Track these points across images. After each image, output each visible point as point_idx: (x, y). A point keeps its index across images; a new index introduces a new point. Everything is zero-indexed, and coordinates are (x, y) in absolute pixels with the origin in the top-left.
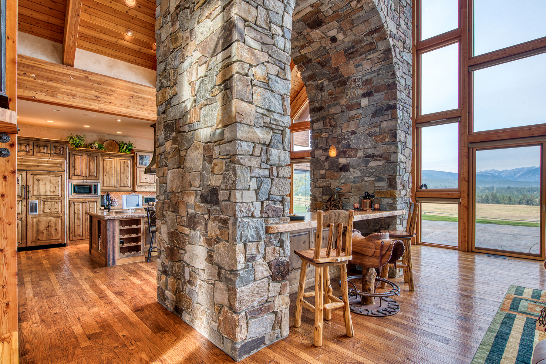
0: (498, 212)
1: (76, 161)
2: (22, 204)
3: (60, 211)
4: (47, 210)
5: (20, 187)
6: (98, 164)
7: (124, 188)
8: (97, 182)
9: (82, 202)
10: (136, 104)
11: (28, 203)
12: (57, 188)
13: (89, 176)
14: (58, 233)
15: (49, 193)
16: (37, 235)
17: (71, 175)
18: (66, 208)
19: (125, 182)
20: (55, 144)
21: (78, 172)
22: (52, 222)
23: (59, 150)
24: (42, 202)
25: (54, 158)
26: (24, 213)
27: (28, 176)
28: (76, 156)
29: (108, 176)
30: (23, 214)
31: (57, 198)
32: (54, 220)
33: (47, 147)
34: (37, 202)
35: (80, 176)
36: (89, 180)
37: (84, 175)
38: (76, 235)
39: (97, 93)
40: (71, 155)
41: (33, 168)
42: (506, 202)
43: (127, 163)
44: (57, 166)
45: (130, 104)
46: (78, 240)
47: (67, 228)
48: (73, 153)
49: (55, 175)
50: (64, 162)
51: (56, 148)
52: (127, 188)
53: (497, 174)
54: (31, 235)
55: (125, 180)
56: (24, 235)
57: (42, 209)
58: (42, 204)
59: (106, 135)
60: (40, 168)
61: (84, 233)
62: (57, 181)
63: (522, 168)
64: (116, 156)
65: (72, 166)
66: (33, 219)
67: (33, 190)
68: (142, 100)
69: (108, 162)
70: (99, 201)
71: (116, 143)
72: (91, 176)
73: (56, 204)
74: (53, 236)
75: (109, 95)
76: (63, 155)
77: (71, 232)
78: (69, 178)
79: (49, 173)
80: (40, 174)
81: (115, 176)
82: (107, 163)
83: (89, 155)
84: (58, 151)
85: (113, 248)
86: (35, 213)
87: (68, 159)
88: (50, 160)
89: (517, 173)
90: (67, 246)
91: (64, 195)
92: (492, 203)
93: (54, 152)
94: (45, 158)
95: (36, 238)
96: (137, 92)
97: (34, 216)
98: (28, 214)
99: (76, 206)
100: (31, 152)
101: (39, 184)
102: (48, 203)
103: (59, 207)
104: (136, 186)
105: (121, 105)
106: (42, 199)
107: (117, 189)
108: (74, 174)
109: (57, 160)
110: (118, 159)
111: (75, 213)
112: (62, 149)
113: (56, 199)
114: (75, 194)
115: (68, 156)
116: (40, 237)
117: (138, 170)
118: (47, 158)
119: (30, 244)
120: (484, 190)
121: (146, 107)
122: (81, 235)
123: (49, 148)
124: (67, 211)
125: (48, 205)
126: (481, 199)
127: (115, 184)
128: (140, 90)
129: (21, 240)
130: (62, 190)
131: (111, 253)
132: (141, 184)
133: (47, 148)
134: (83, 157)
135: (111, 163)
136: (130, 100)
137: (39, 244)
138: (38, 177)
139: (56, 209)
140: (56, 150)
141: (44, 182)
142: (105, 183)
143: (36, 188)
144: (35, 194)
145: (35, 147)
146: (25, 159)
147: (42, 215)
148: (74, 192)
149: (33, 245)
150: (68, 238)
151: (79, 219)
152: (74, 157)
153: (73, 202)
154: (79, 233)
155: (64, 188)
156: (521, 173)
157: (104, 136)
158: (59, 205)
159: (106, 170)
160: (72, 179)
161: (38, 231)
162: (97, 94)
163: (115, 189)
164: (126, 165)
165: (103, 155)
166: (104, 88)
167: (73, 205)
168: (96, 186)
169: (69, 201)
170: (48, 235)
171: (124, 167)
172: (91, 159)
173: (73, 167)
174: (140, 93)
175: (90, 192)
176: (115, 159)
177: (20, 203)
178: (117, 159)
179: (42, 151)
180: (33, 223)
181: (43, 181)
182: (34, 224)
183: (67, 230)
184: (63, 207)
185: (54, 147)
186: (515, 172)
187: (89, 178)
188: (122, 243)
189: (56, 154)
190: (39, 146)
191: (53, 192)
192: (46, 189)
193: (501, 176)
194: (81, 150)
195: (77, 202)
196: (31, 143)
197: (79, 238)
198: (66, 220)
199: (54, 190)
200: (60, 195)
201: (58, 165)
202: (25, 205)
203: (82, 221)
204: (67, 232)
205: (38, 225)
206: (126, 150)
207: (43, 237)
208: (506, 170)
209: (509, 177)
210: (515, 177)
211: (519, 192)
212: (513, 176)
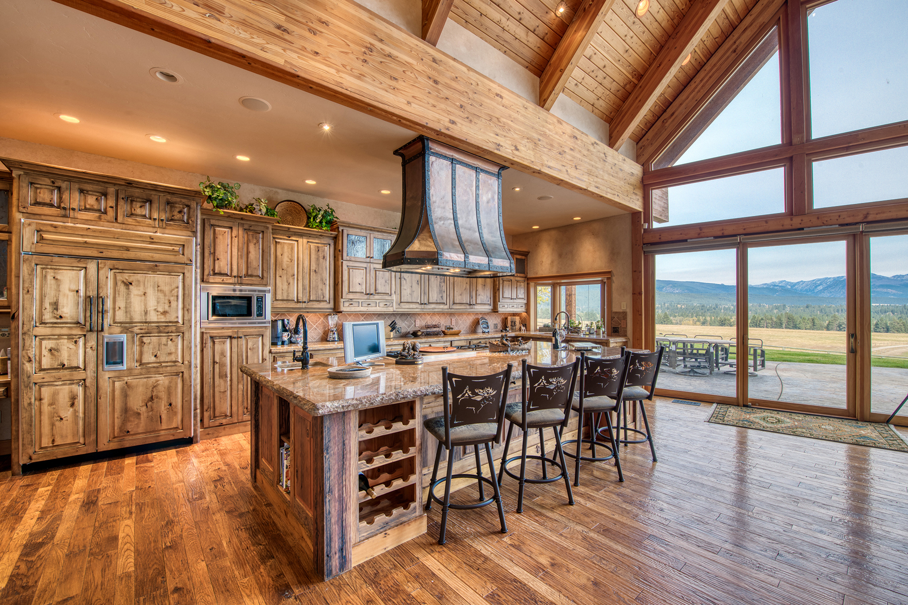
0: (799, 341)
1: (218, 241)
2: (85, 344)
3: (180, 360)
4: (148, 358)
5: (81, 300)
6: (266, 250)
7: (316, 305)
8: (264, 291)
9: (231, 337)
10: (379, 71)
11: (100, 342)
12: (174, 304)
13: (247, 275)
14: (175, 413)
15: (153, 317)
16: (125, 421)
17: (206, 272)
18: (195, 353)
19: (320, 292)
20: (169, 197)
21: (223, 265)
22: (160, 388)
23: (180, 212)
24: (137, 339)
25: (167, 231)
26: (91, 367)
27: (101, 272)
28: (217, 229)
29: (284, 278)
30: (88, 369)
31: (174, 329)
32: (167, 382)
33: (151, 202)
34: (124, 337)
35: (227, 275)
36: (247, 284)
37: (235, 273)
38: (217, 414)
39: (283, 18)
40: (206, 225)
41: (115, 254)
42: (808, 326)
43: (324, 251)
44: (173, 251)
45: (365, 69)
46: (221, 425)
47: (195, 399)
48: (213, 222)
49: (170, 273)
50: (190, 242)
51: (171, 207)
52: (323, 305)
53: (789, 287)
54: (109, 421)
55: (320, 287)
56: (90, 424)
57: (137, 357)
58: (137, 343)
59: (280, 191)
60: (131, 255)
61: (235, 409)
62: (173, 286)
63: (826, 278)
64: (301, 235)
65: (208, 252)
66: (114, 382)
67: (114, 309)
68: (393, 65)
69: (286, 247)
70: (268, 334)
71: (300, 208)
72: (251, 276)
73: (170, 342)
74: (164, 421)
75: (314, 32)
76: (188, 225)
77: (205, 407)
78: (203, 280)
79: (155, 266)
80: (133, 270)
81: (300, 278)
82: (283, 248)
83: (246, 227)
84: (176, 213)
85: (342, 510)
86: (119, 367)
87: (199, 234)
88: (158, 234)
89: (819, 285)
90: (197, 442)
91: (190, 320)
92: (786, 328)
93: (168, 215)
94: (146, 229)
95: (120, 428)
96: (381, 41)
97: (116, 374)
98: (100, 368)
99: (217, 347)
100: (111, 213)
101: (128, 294)
102: (152, 341)
103: (177, 349)
104: (342, 300)
105: (344, 66)
106: (136, 330)
107: (304, 305)
108: (214, 270)
109: (174, 235)
110: (305, 240)
111: (214, 362)
112: (186, 210)
113: (170, 329)
114: (215, 318)
115: (199, 227)
116: (130, 427)
117: (345, 267)
118: (151, 229)
119: (105, 445)
120: (772, 310)
121: (400, 85)
122: (228, 414)
123: (155, 206)
124: (196, 359)
125: (151, 346)
126: (770, 321)
127: (300, 295)
128: (390, 37)
129: (84, 436)
130: (186, 309)
131: (335, 529)
132: (351, 296)
133: (151, 204)
134: (235, 233)
135: (292, 249)
136: (367, 57)
137: (129, 442)
138: (126, 276)
139: (170, 354)
140: (171, 211)
141: (142, 288)
142: (279, 292)
143: (121, 303)
144: (118, 319)
145: (121, 203)
146: (94, 231)
147: (137, 372)
148: (214, 314)
149: (113, 446)
150: (199, 424)
151: (223, 376)
152: (214, 230)
153: (212, 337)
154: (223, 410)
155: (190, 304)
156: (825, 285)
157: (276, 192)
158: (177, 346)
159: (281, 264)
160: (208, 282)
161: (126, 410)
162: (281, 19)
163: (299, 305)
164: (321, 255)
165: (276, 231)
166: (302, 10)
167: (209, 344)
168: (261, 300)
169: (202, 334)
170: (151, 419)
171: (318, 259)
172: (250, 237)
173: (210, 253)
174: (388, 45)
175: (249, 314)
176: (300, 240)
177: (81, 342)
178: (303, 241)
179: (139, 211)
180: (114, 391)
181: (138, 285)
182: (117, 393)
183: (195, 405)
184: (186, 349)
185: (168, 203)
186: (815, 283)
187: (246, 280)
188: (364, 482)
189: (172, 220)
190: (131, 200)
191: (165, 313)
192: (145, 305)
193: (796, 289)
194: (229, 216)
195: (220, 337)
196: (111, 190)
197: (224, 421)
198: (195, 380)
199: (167, 308)
200: (180, 321)
201: (177, 248)
202: (95, 346)
203: (231, 380)
204: (195, 409)
205: (125, 395)
206: (321, 222)
207: (138, 425)
208: (802, 281)
209: (806, 290)
210: (816, 291)
211: (824, 311)
212: (813, 290)
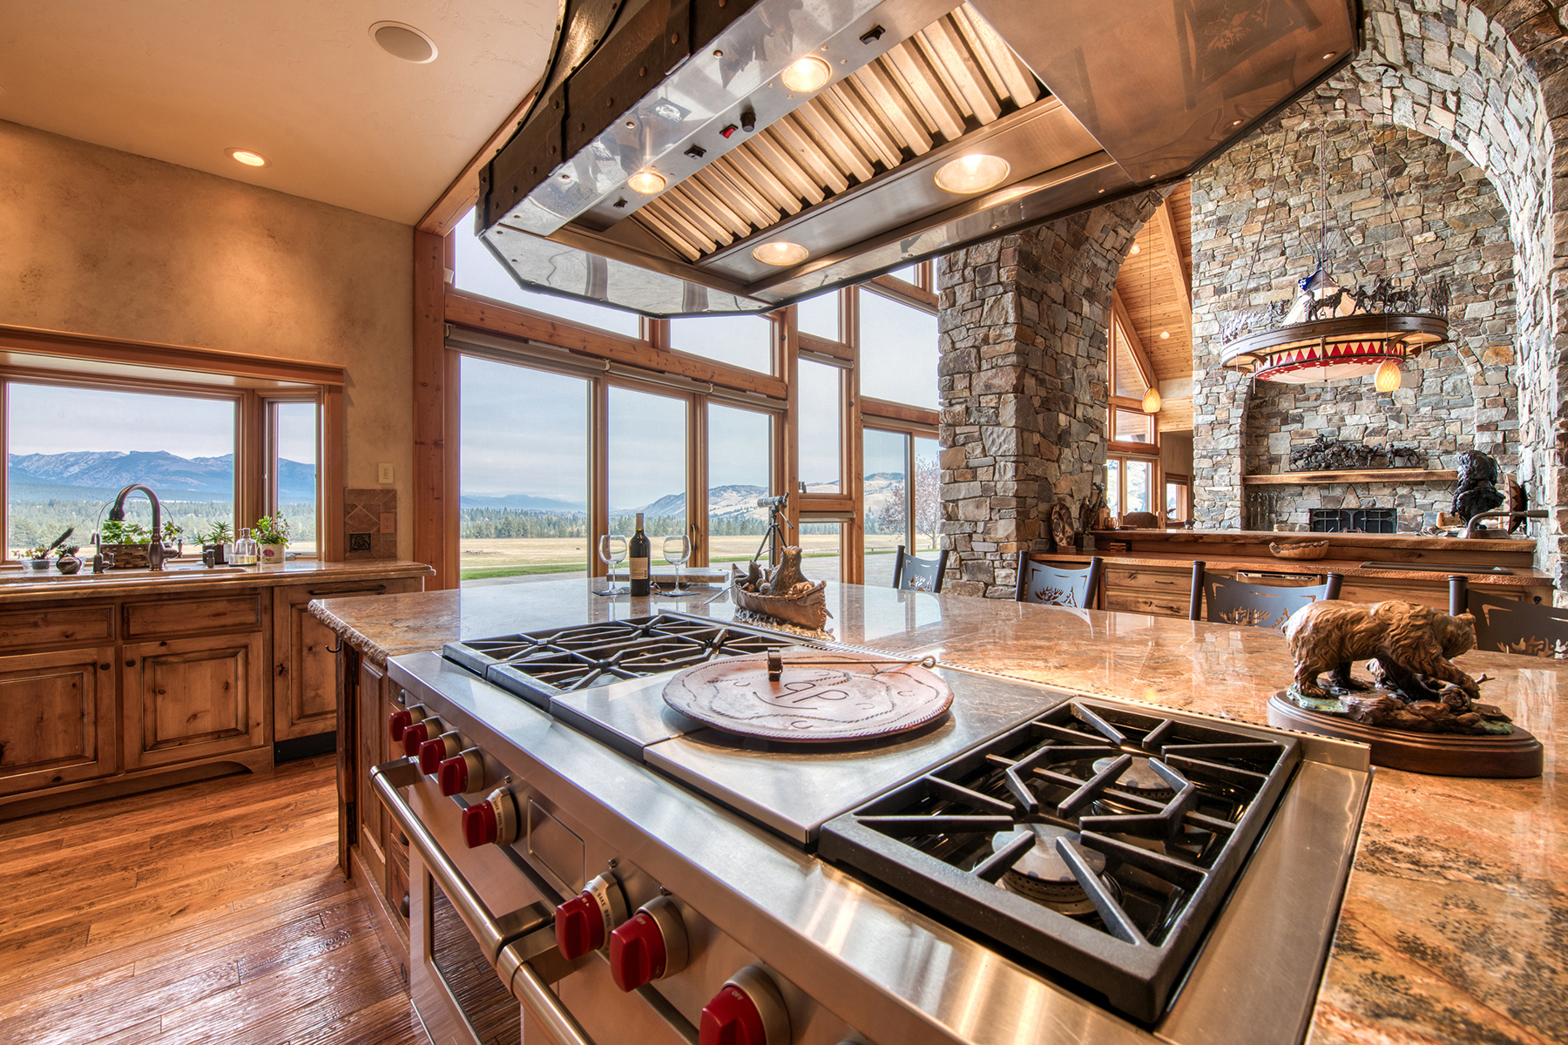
63: (87, 453)
89: (72, 465)
156: (83, 466)
186: (65, 461)
208: (37, 454)
209: (46, 473)
210: (66, 475)
211: (84, 512)
212: (61, 473)
